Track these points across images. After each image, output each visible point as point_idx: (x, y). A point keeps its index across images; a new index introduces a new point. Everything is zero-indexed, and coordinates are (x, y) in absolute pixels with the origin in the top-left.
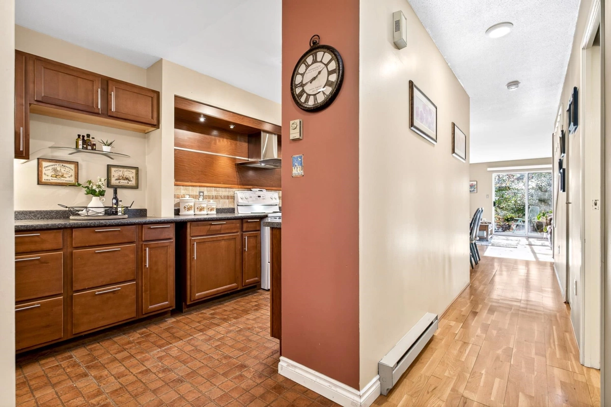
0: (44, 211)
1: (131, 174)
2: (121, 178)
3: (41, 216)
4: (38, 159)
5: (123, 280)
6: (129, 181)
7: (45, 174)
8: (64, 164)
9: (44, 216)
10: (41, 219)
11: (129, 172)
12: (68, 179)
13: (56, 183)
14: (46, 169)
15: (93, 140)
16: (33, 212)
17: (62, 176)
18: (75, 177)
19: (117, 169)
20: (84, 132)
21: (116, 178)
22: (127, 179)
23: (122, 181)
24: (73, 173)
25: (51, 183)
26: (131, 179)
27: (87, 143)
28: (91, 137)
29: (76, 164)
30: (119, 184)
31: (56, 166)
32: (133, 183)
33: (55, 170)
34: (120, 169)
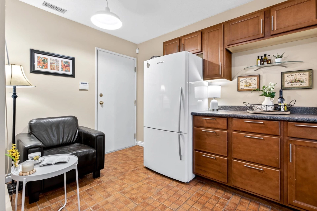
0: (241, 107)
1: (305, 77)
2: (293, 81)
3: (239, 109)
4: (238, 77)
5: (267, 165)
6: (302, 82)
7: (241, 85)
8: (251, 78)
9: (240, 109)
10: (239, 110)
11: (302, 75)
12: (253, 86)
13: (246, 90)
14: (242, 82)
15: (269, 57)
16: (235, 107)
17: (250, 85)
18: (258, 85)
19: (289, 74)
20: (262, 54)
21: (289, 82)
22: (299, 81)
23: (294, 83)
24: (256, 82)
25: (244, 90)
26: (304, 81)
27: (264, 60)
28: (267, 55)
29: (259, 76)
30: (292, 86)
31: (246, 80)
32: (307, 84)
33: (246, 82)
34: (292, 74)
